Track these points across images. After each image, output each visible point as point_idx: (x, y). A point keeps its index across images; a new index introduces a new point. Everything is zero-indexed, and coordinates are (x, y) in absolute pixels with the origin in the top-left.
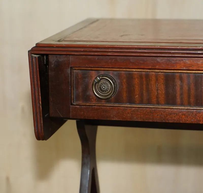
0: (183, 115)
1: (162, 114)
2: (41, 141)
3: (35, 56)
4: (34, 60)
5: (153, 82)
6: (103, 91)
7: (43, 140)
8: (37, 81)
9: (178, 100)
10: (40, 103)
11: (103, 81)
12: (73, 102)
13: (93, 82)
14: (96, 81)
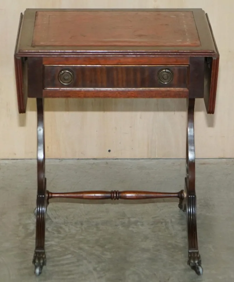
0: (118, 93)
4: (18, 61)
5: (99, 73)
6: (66, 80)
7: (22, 113)
9: (115, 83)
11: (65, 74)
12: (45, 88)
13: (59, 74)
14: (61, 73)
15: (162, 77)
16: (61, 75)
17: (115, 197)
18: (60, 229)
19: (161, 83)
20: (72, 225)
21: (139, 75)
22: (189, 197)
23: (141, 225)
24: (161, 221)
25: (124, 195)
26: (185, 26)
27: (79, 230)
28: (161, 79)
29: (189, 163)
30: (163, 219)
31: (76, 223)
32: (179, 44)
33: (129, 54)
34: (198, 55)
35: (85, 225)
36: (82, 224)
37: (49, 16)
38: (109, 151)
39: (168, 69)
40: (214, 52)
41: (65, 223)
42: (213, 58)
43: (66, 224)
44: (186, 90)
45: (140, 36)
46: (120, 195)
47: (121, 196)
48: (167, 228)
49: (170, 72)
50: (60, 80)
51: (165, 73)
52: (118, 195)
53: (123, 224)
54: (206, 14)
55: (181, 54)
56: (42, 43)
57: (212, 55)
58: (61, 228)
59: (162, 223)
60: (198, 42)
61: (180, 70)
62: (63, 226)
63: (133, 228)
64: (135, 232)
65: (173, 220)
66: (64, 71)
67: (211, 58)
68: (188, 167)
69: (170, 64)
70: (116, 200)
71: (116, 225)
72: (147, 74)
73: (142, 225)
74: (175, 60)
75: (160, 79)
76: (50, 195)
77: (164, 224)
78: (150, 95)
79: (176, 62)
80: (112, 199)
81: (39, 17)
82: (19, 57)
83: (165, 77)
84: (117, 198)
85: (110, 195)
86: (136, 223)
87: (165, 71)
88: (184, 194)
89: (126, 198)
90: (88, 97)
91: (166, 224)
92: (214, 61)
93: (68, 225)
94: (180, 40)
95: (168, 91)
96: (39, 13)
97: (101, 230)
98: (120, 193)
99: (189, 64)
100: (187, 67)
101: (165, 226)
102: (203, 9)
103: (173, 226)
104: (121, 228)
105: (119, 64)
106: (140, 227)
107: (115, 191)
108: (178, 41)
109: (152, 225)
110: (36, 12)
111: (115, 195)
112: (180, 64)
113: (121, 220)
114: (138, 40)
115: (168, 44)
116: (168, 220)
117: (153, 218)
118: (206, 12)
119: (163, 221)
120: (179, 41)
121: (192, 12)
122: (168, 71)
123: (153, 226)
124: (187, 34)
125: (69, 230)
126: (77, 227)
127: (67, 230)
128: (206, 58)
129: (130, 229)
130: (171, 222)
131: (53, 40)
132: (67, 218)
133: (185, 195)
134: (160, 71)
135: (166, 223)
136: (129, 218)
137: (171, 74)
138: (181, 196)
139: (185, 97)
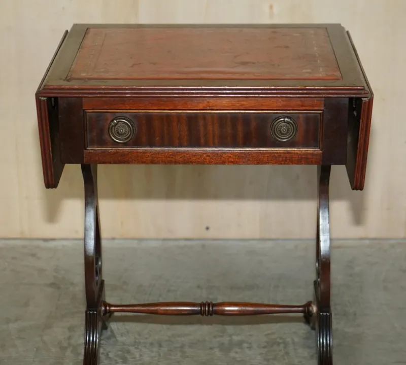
0: (207, 156)
1: (185, 156)
2: (50, 189)
3: (42, 98)
4: (42, 103)
5: (175, 124)
6: (121, 135)
7: (52, 188)
8: (46, 126)
9: (202, 141)
10: (49, 150)
11: (120, 124)
12: (87, 147)
13: (109, 125)
14: (113, 124)
15: (278, 130)
16: (114, 127)
17: (207, 312)
18: (126, 355)
19: (278, 140)
20: (145, 347)
21: (240, 128)
22: (320, 315)
23: (248, 348)
24: (278, 340)
25: (220, 308)
26: (315, 48)
27: (155, 357)
28: (277, 134)
29: (321, 261)
30: (281, 338)
31: (152, 344)
32: (306, 76)
33: (224, 92)
34: (337, 94)
35: (165, 349)
36: (160, 346)
37: (106, 34)
38: (207, 228)
39: (288, 117)
40: (364, 90)
41: (136, 344)
42: (363, 99)
43: (136, 346)
44: (318, 151)
45: (244, 64)
46: (215, 308)
47: (216, 310)
48: (287, 353)
49: (291, 121)
50: (111, 136)
51: (284, 124)
52: (211, 309)
53: (221, 346)
54: (348, 32)
55: (309, 92)
56: (84, 75)
57: (361, 94)
58: (128, 352)
59: (279, 344)
60: (338, 74)
61: (308, 119)
62: (132, 349)
63: (236, 353)
64: (239, 359)
65: (296, 340)
66: (118, 120)
67: (359, 99)
68: (320, 268)
69: (291, 109)
70: (209, 316)
71: (211, 348)
72: (253, 124)
73: (250, 348)
74: (299, 103)
75: (275, 134)
76: (108, 308)
77: (282, 346)
78: (258, 160)
79: (302, 106)
80: (202, 315)
81: (90, 36)
82: (44, 97)
83: (284, 130)
84: (210, 313)
85: (200, 309)
86: (240, 344)
87: (284, 121)
88: (312, 309)
89: (223, 313)
90: (158, 163)
91: (285, 348)
92: (365, 103)
93: (140, 347)
94: (309, 71)
95: (288, 153)
96: (92, 30)
97: (188, 357)
98: (214, 305)
99: (323, 108)
100: (320, 113)
101: (283, 351)
102: (342, 25)
103: (295, 349)
104: (217, 352)
105: (208, 108)
106: (247, 351)
107: (207, 302)
108: (304, 71)
109: (264, 347)
110: (87, 29)
111: (207, 309)
112: (307, 108)
113: (218, 339)
114: (241, 69)
115: (288, 77)
116: (289, 340)
117: (266, 335)
118: (346, 30)
119: (281, 341)
120: (306, 72)
121: (326, 28)
122: (289, 120)
123: (266, 350)
124: (319, 61)
125: (141, 356)
126: (152, 352)
127: (137, 356)
128: (351, 99)
129: (232, 354)
130: (294, 343)
131: (102, 70)
132: (139, 335)
133: (314, 309)
134: (277, 120)
135: (286, 344)
136: (230, 336)
137: (293, 126)
138: (308, 310)
139: (316, 163)
